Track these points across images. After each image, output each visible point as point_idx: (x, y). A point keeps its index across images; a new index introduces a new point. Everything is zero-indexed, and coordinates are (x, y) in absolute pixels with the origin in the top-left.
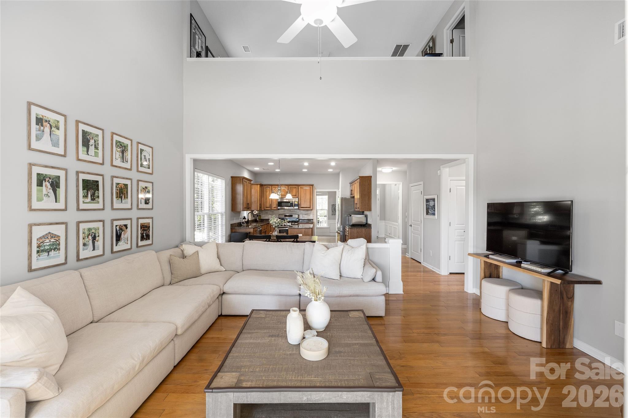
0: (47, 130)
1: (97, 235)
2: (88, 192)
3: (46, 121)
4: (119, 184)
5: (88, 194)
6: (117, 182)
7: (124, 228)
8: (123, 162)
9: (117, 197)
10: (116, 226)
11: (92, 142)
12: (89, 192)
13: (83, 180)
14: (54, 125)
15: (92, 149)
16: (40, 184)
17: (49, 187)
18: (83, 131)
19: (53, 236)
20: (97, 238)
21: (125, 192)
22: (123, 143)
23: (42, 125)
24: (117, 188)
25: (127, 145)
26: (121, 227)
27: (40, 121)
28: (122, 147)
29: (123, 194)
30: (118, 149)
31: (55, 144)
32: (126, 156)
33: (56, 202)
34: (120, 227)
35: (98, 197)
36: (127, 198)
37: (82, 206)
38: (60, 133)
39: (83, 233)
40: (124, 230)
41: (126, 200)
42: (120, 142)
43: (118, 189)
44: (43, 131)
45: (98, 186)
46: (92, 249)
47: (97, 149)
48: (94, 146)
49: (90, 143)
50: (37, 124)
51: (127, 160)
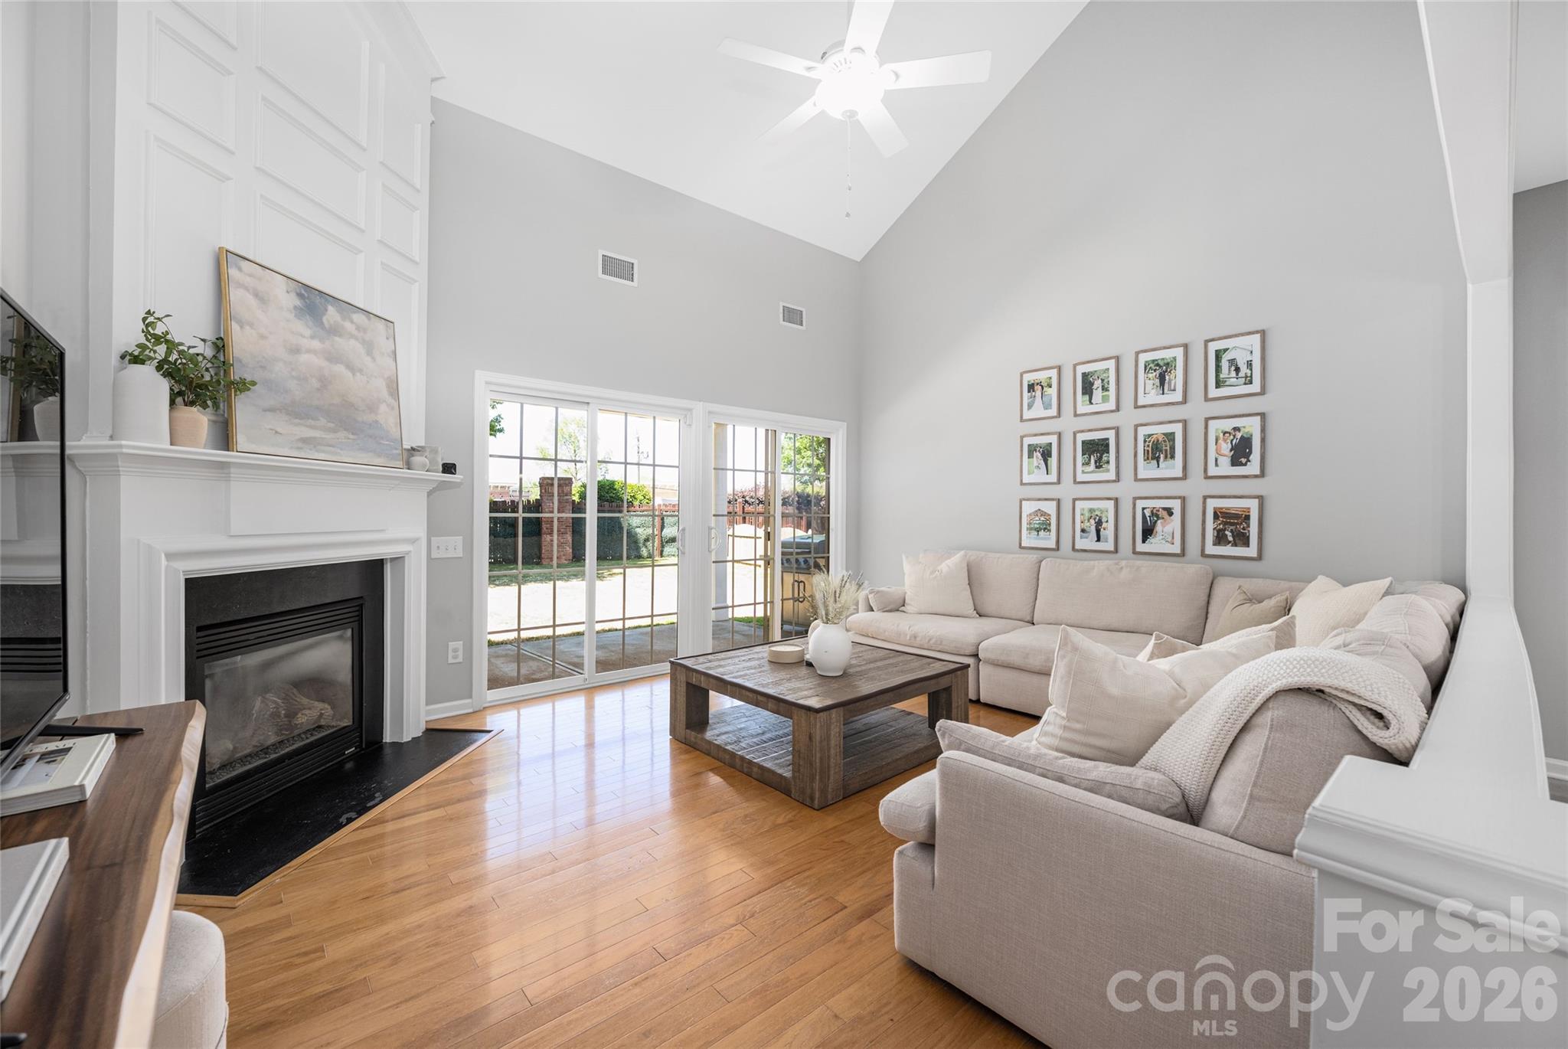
0: (1038, 393)
1: (1104, 520)
2: (1090, 457)
3: (1038, 384)
4: (1153, 435)
5: (1090, 460)
7: (1165, 514)
8: (1163, 394)
9: (1148, 458)
10: (1143, 509)
11: (1098, 383)
12: (1092, 457)
13: (1083, 442)
14: (1046, 384)
15: (1098, 394)
16: (1030, 456)
17: (1040, 457)
18: (1085, 375)
19: (1044, 514)
20: (1104, 525)
21: (1168, 448)
22: (1163, 359)
23: (1034, 391)
24: (1147, 443)
26: (1155, 511)
27: (1031, 387)
28: (1160, 367)
29: (1161, 451)
30: (1150, 376)
31: (1047, 406)
32: (1170, 380)
33: (1047, 474)
34: (1152, 511)
35: (1108, 462)
36: (1173, 457)
37: (1080, 477)
38: (1052, 392)
39: (1082, 514)
40: (1163, 519)
41: (1170, 462)
42: (1154, 361)
43: (1151, 444)
44: (1035, 397)
45: (1107, 445)
46: (1096, 539)
47: (1107, 390)
48: (1100, 388)
49: (1095, 387)
50: (1029, 392)
51: (1172, 388)
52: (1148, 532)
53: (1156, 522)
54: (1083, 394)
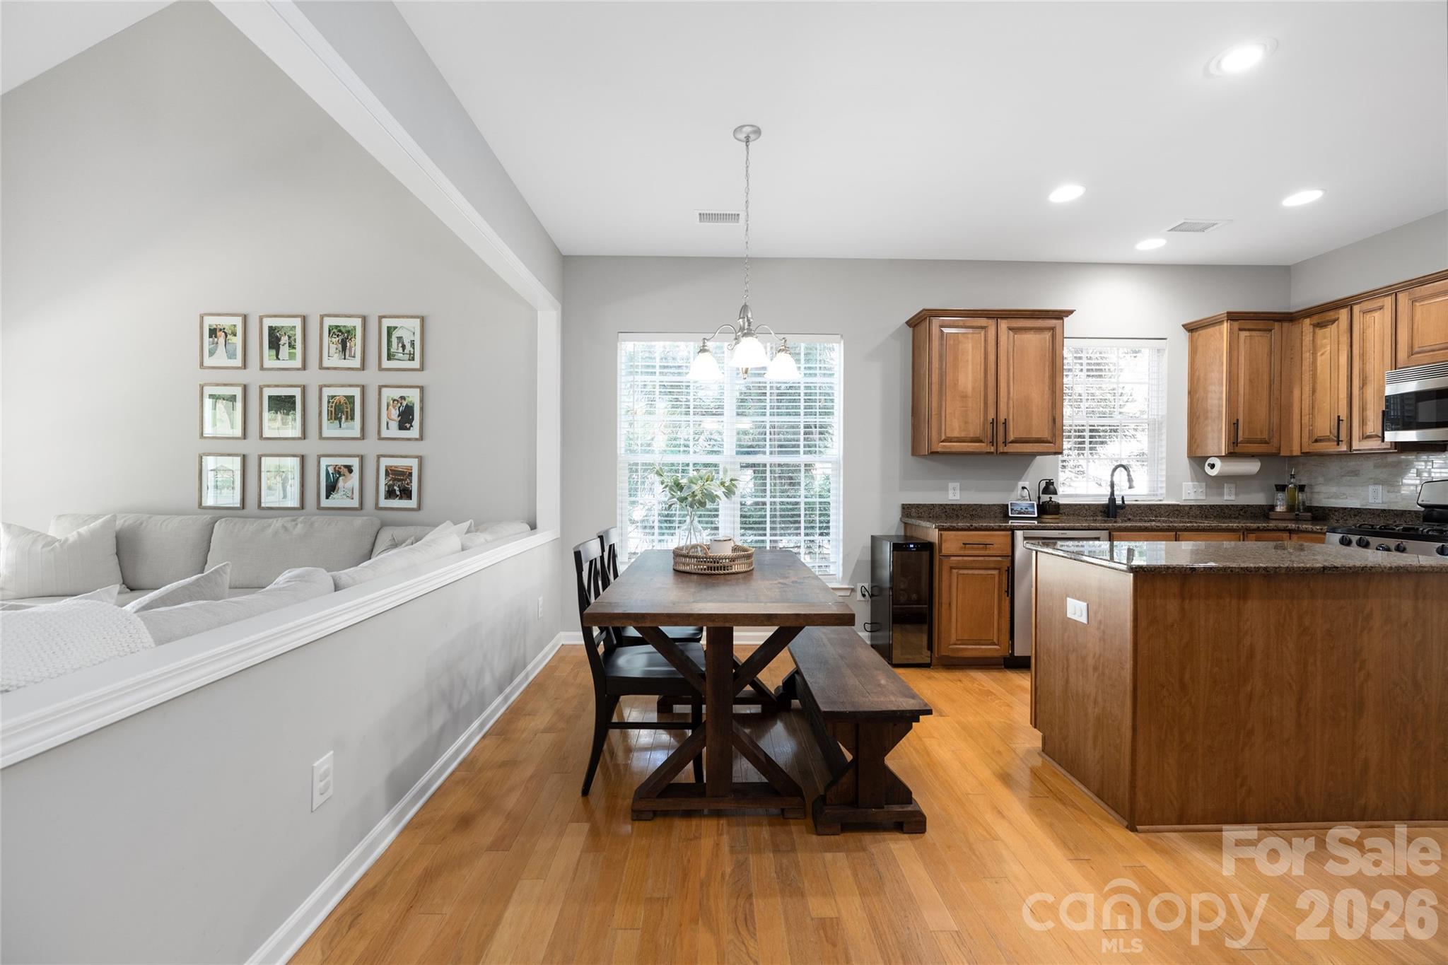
0: (221, 340)
1: (290, 477)
2: (277, 413)
3: (221, 330)
4: (335, 396)
5: (276, 415)
6: (330, 395)
7: (344, 471)
8: (345, 359)
9: (331, 419)
10: (327, 466)
11: (284, 340)
12: (279, 412)
14: (230, 332)
15: (284, 350)
16: (213, 407)
17: (223, 410)
18: (272, 329)
19: (227, 470)
20: (291, 482)
21: (349, 410)
22: (345, 326)
23: (216, 337)
24: (331, 404)
25: (355, 327)
26: (337, 469)
27: (213, 332)
28: (342, 333)
29: (342, 412)
30: (334, 340)
31: (232, 355)
32: (351, 347)
33: (231, 428)
34: (335, 469)
36: (353, 419)
38: (237, 341)
39: (268, 472)
40: (344, 475)
41: (350, 423)
42: (337, 327)
43: (334, 405)
44: (217, 343)
46: (282, 496)
47: (294, 347)
48: (287, 344)
49: (282, 342)
50: (210, 337)
51: (353, 354)
52: (332, 488)
53: (338, 478)
54: (270, 348)
